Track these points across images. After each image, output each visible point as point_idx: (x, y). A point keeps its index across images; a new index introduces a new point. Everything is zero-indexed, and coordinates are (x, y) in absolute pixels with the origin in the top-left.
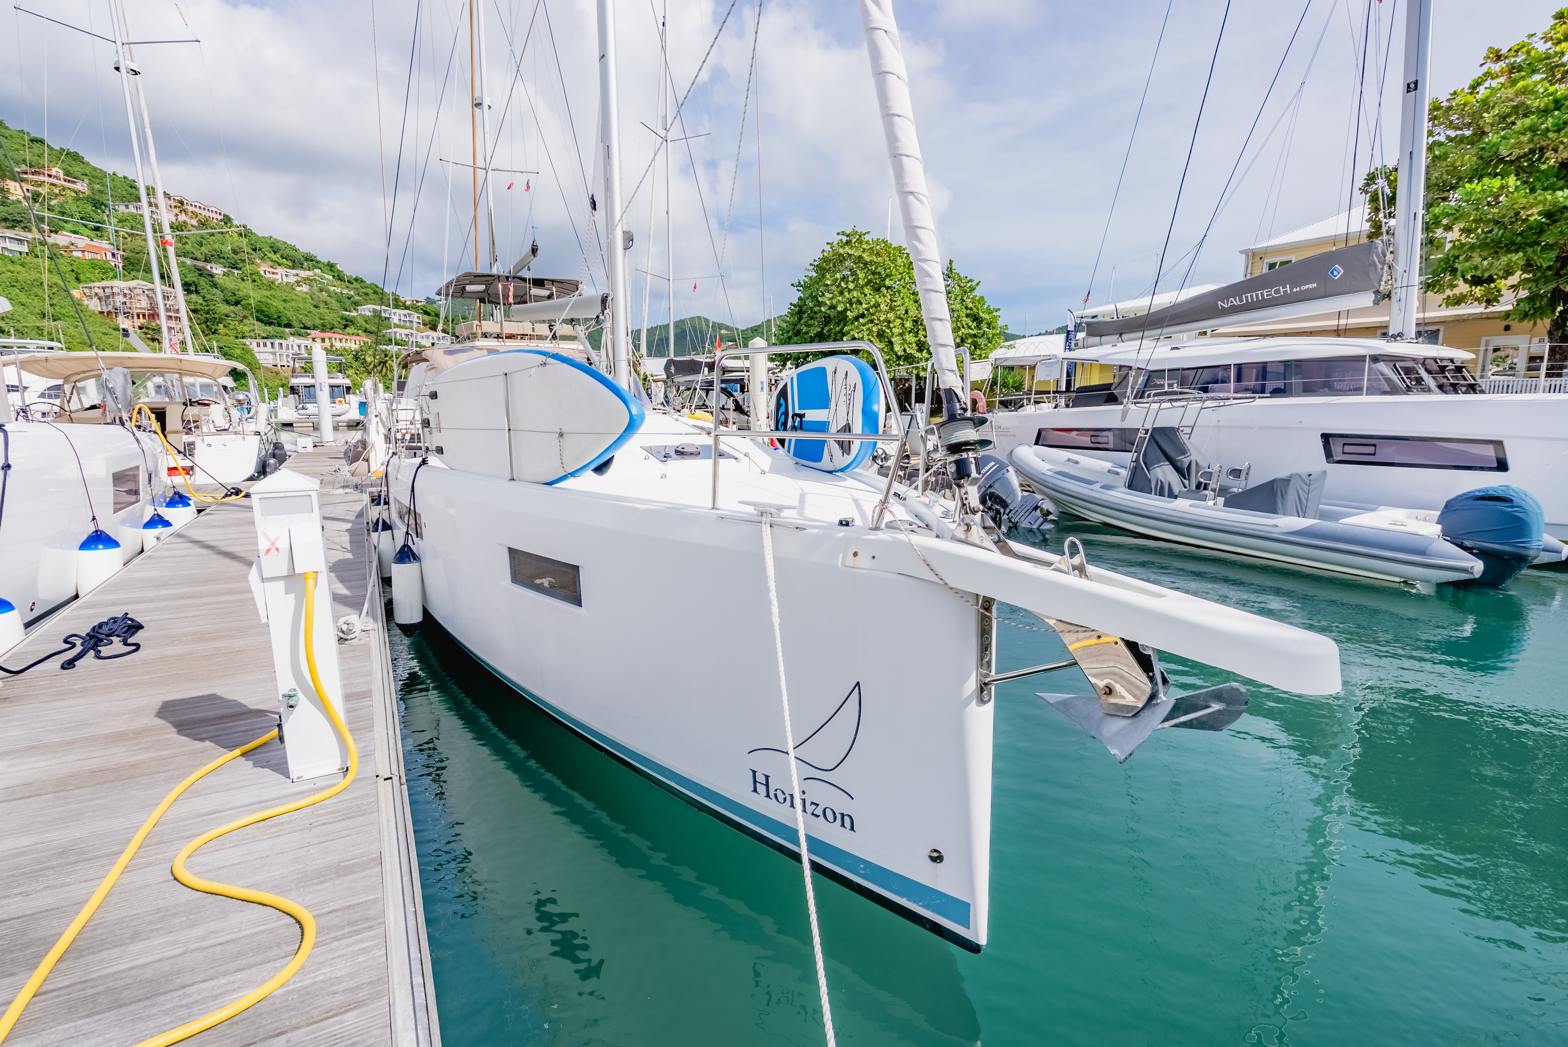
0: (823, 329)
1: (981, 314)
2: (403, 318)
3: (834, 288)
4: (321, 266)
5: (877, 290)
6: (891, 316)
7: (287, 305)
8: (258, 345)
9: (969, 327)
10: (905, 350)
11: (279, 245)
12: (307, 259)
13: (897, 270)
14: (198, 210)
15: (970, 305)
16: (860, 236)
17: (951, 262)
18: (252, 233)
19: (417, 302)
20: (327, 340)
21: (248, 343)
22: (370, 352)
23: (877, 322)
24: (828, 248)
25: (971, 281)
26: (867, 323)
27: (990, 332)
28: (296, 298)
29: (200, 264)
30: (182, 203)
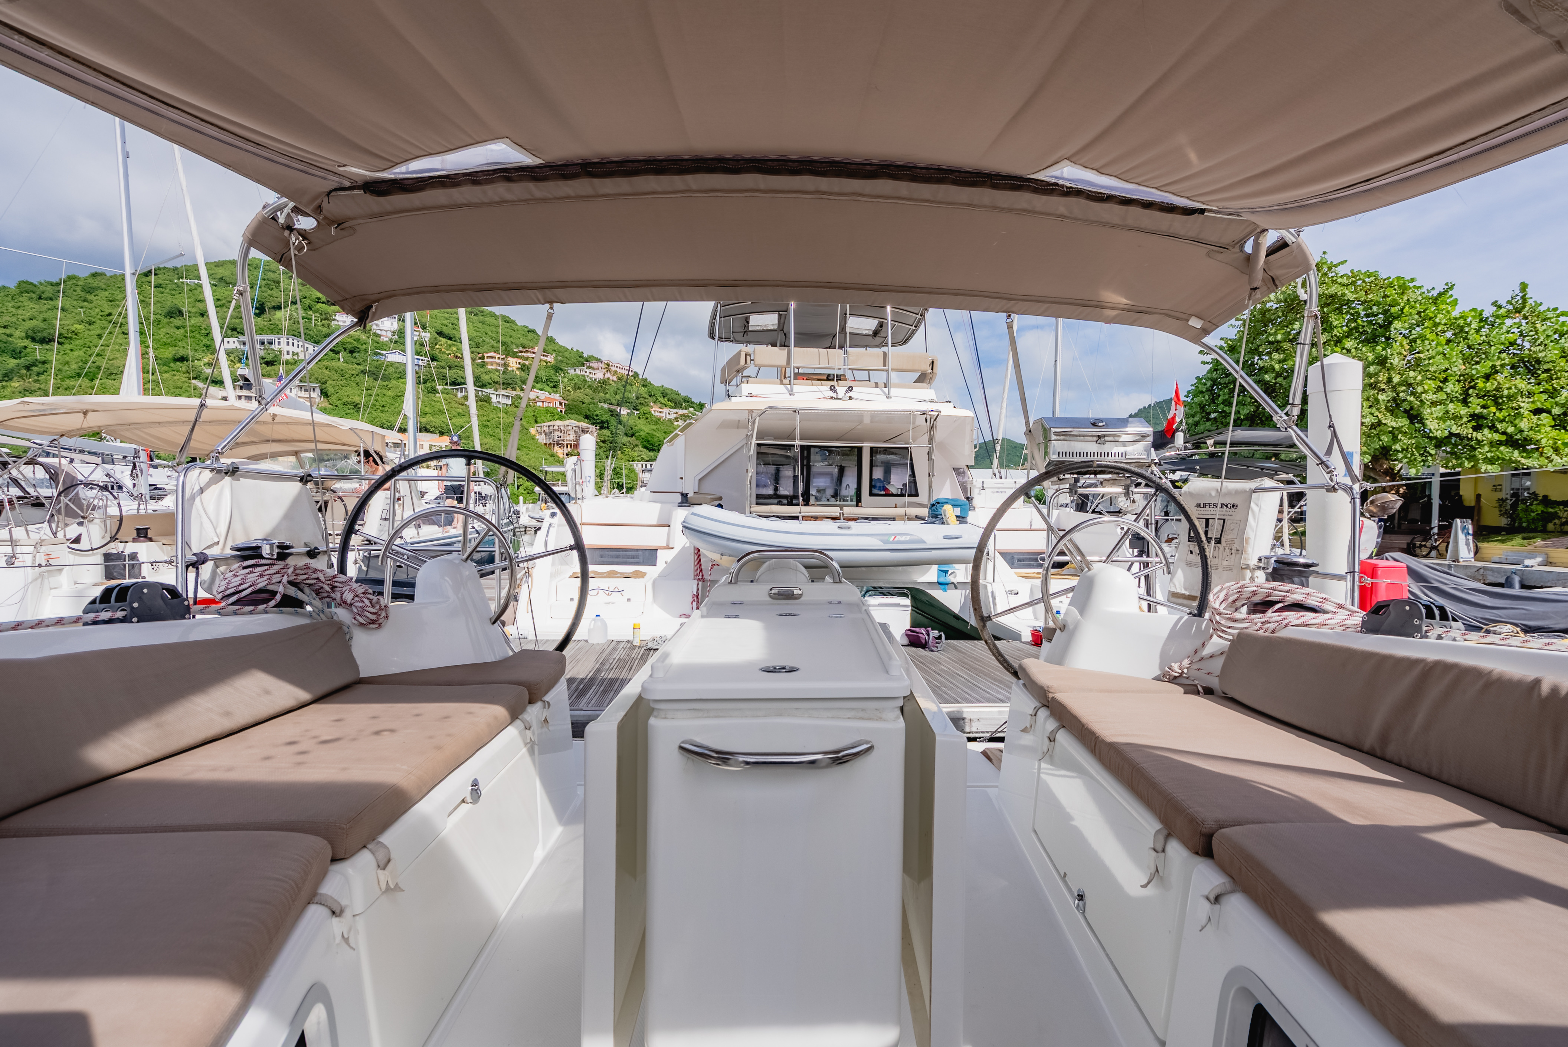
4: (695, 406)
8: (641, 466)
11: (668, 391)
12: (685, 401)
14: (617, 370)
28: (671, 429)
29: (613, 407)
30: (608, 365)
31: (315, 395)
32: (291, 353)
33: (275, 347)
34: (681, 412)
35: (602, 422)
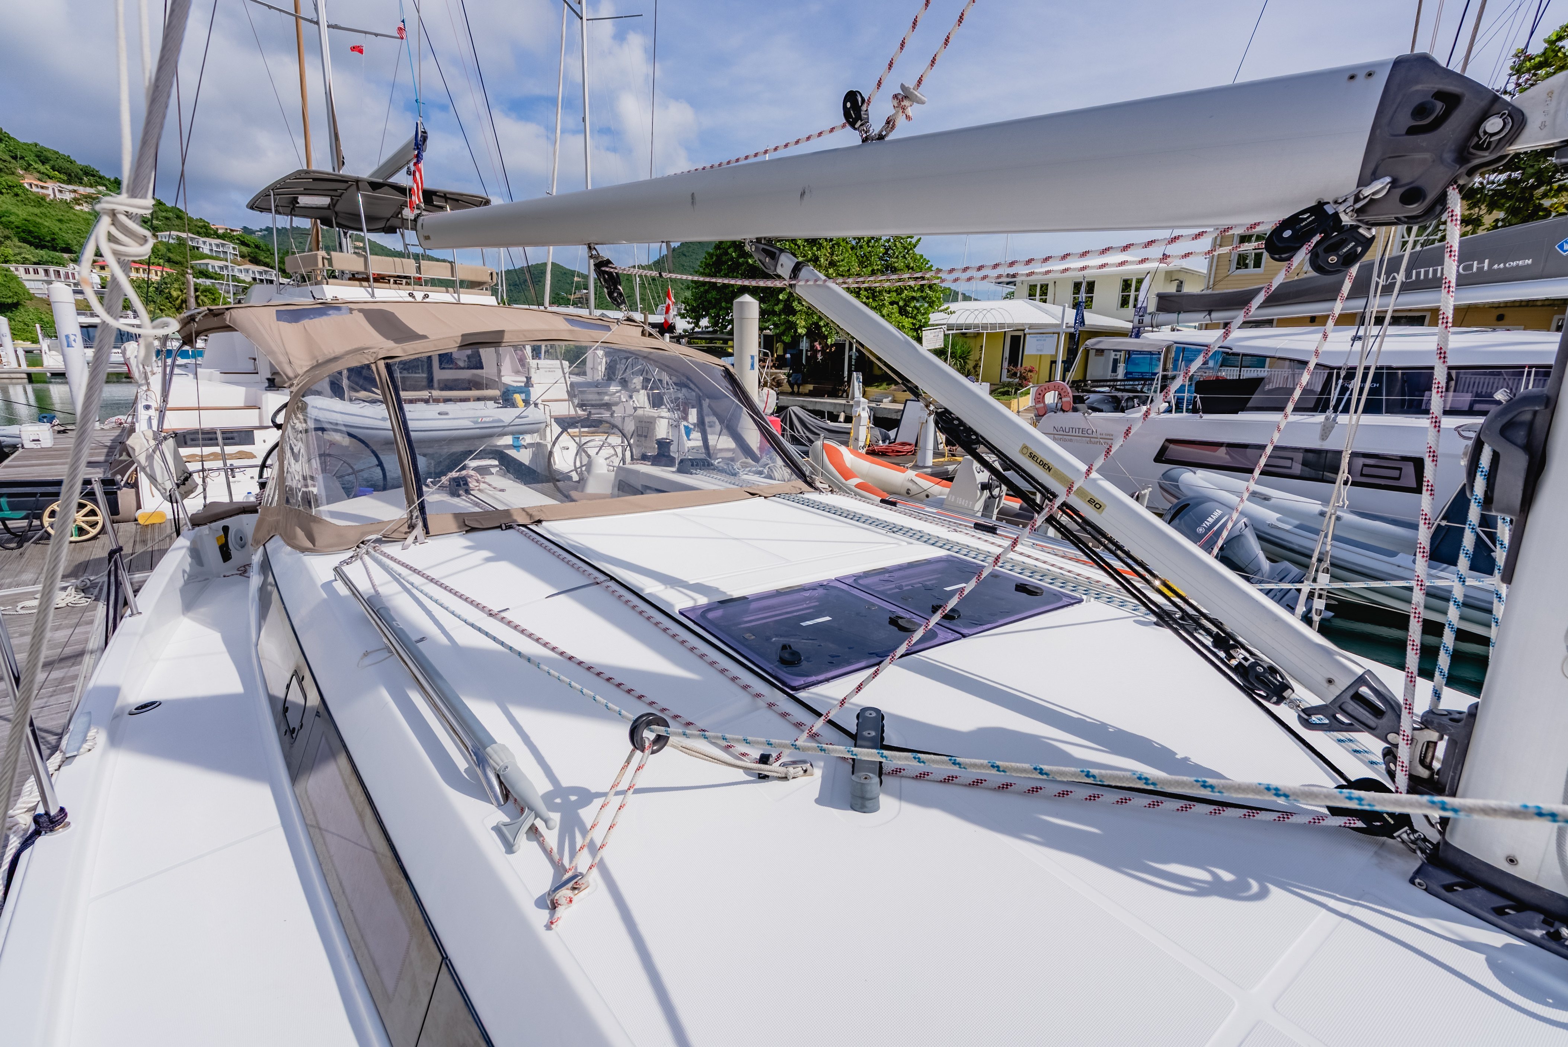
2: (215, 248)
4: (107, 183)
7: (64, 227)
8: (27, 271)
11: (48, 154)
12: (86, 174)
18: (9, 138)
19: (232, 230)
21: (12, 269)
22: (176, 286)
25: (910, 236)
28: (75, 217)
34: (82, 190)
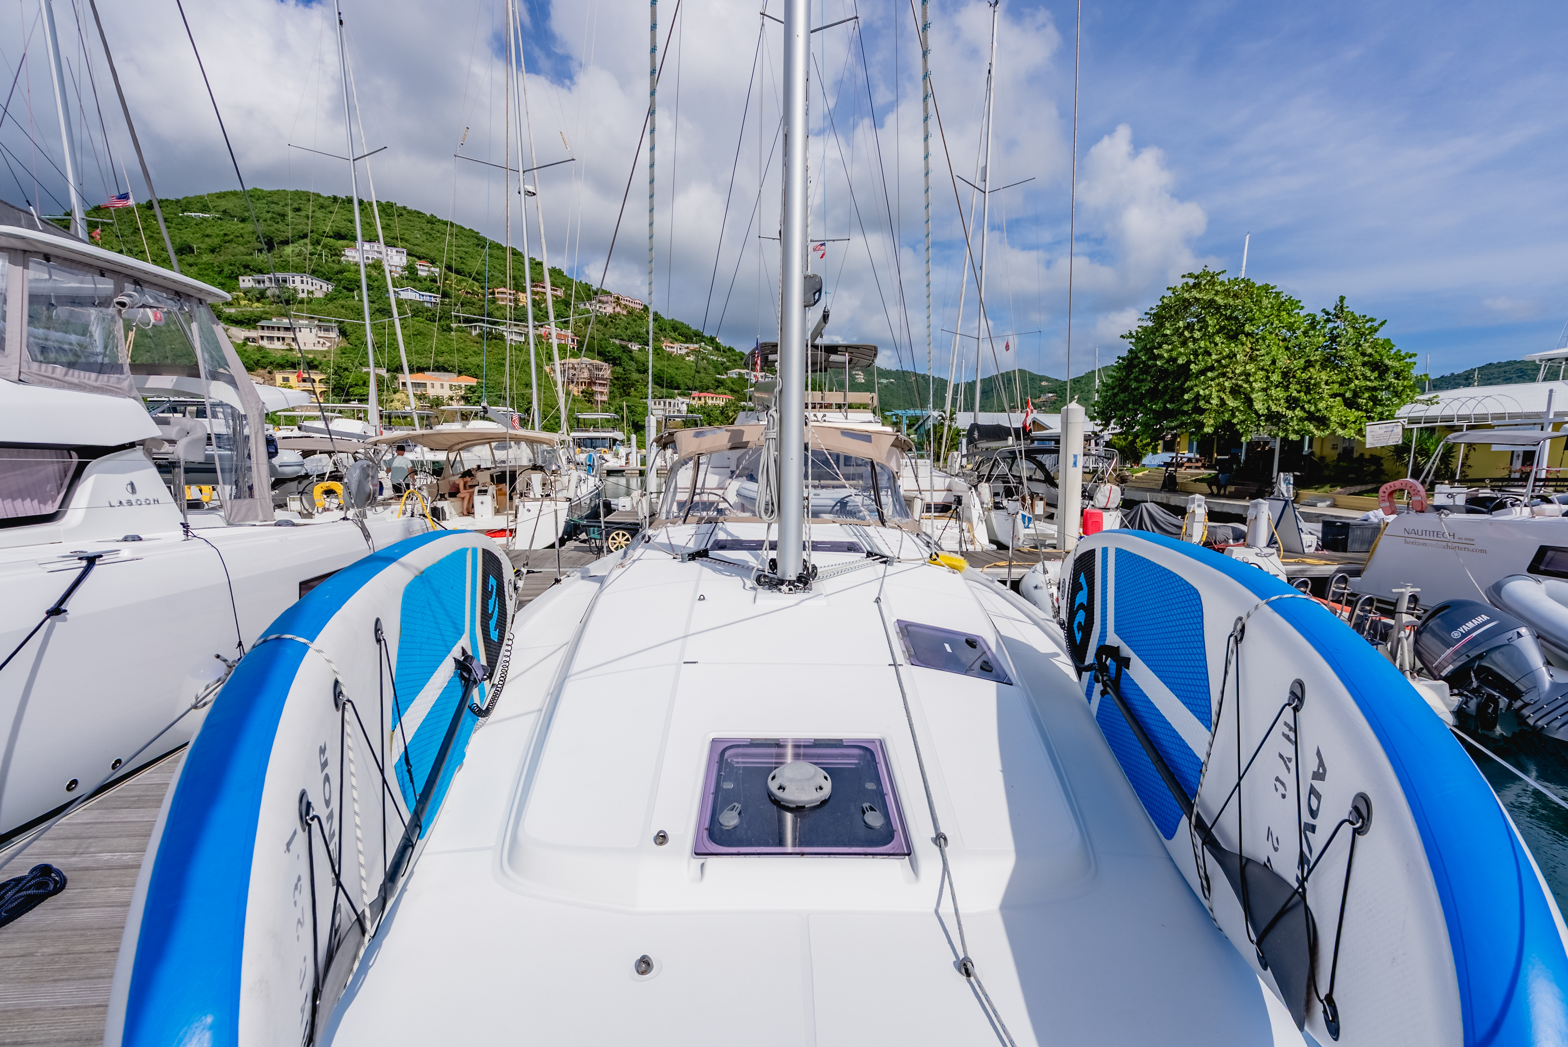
0: (1158, 384)
1: (1387, 361)
3: (1175, 338)
4: (705, 339)
5: (1233, 337)
6: (1251, 368)
7: (678, 372)
8: (655, 404)
9: (1366, 378)
10: (1268, 408)
11: (678, 325)
12: (696, 335)
13: (1262, 313)
14: (627, 303)
15: (1369, 351)
16: (1212, 277)
17: (1342, 299)
18: (660, 317)
20: (703, 399)
22: (733, 408)
23: (1230, 375)
24: (1169, 293)
25: (1372, 320)
26: (1218, 377)
27: (1399, 384)
28: (685, 366)
29: (624, 343)
30: (618, 298)
31: (333, 334)
32: (306, 291)
33: (290, 285)
34: (692, 346)
35: (614, 359)
